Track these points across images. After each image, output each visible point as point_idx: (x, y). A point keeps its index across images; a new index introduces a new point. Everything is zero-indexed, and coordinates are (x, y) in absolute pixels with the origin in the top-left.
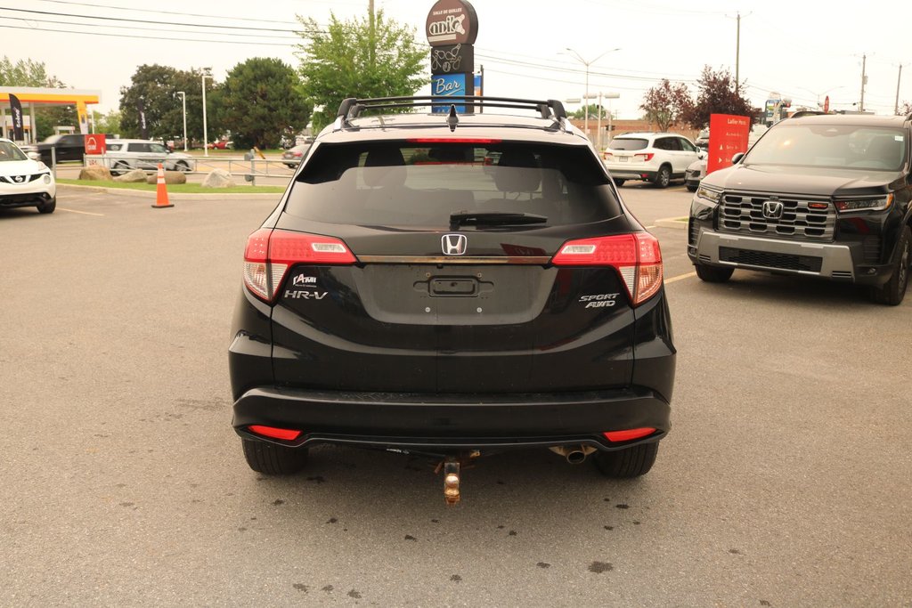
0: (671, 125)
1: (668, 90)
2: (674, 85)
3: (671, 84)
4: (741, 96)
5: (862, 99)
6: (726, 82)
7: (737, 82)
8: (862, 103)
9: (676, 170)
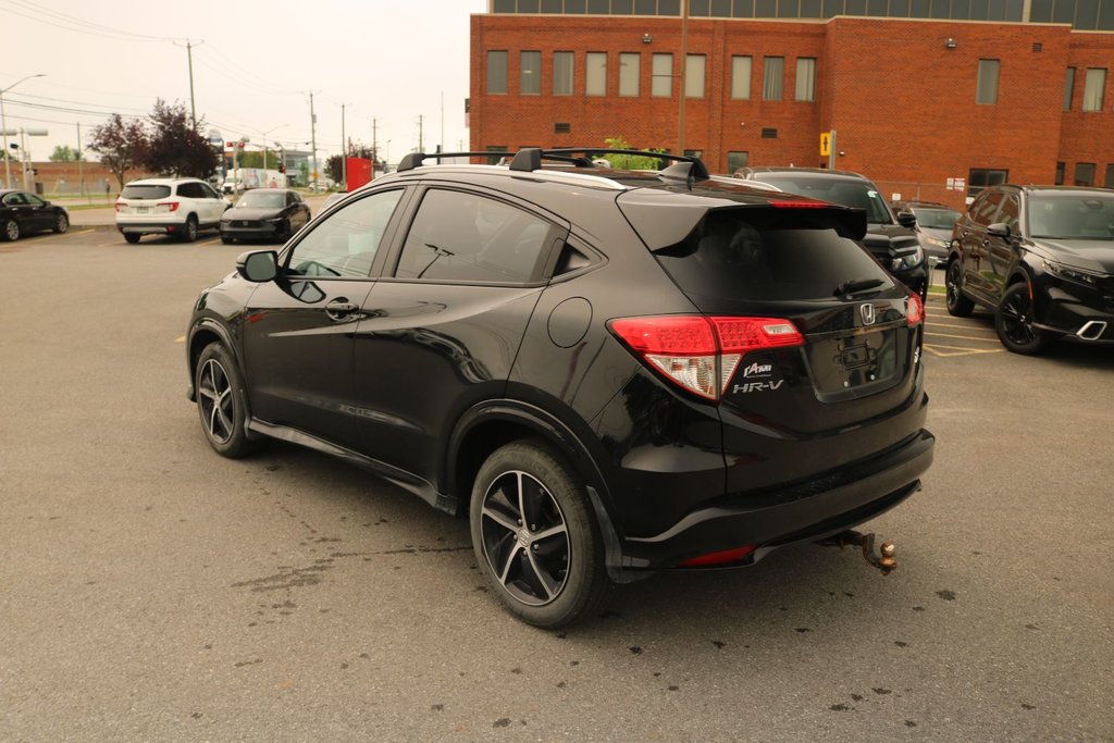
0: (128, 168)
1: (120, 126)
2: (127, 122)
3: (124, 121)
4: (201, 135)
5: (314, 138)
6: (182, 118)
7: (193, 118)
8: (313, 142)
9: (202, 220)
